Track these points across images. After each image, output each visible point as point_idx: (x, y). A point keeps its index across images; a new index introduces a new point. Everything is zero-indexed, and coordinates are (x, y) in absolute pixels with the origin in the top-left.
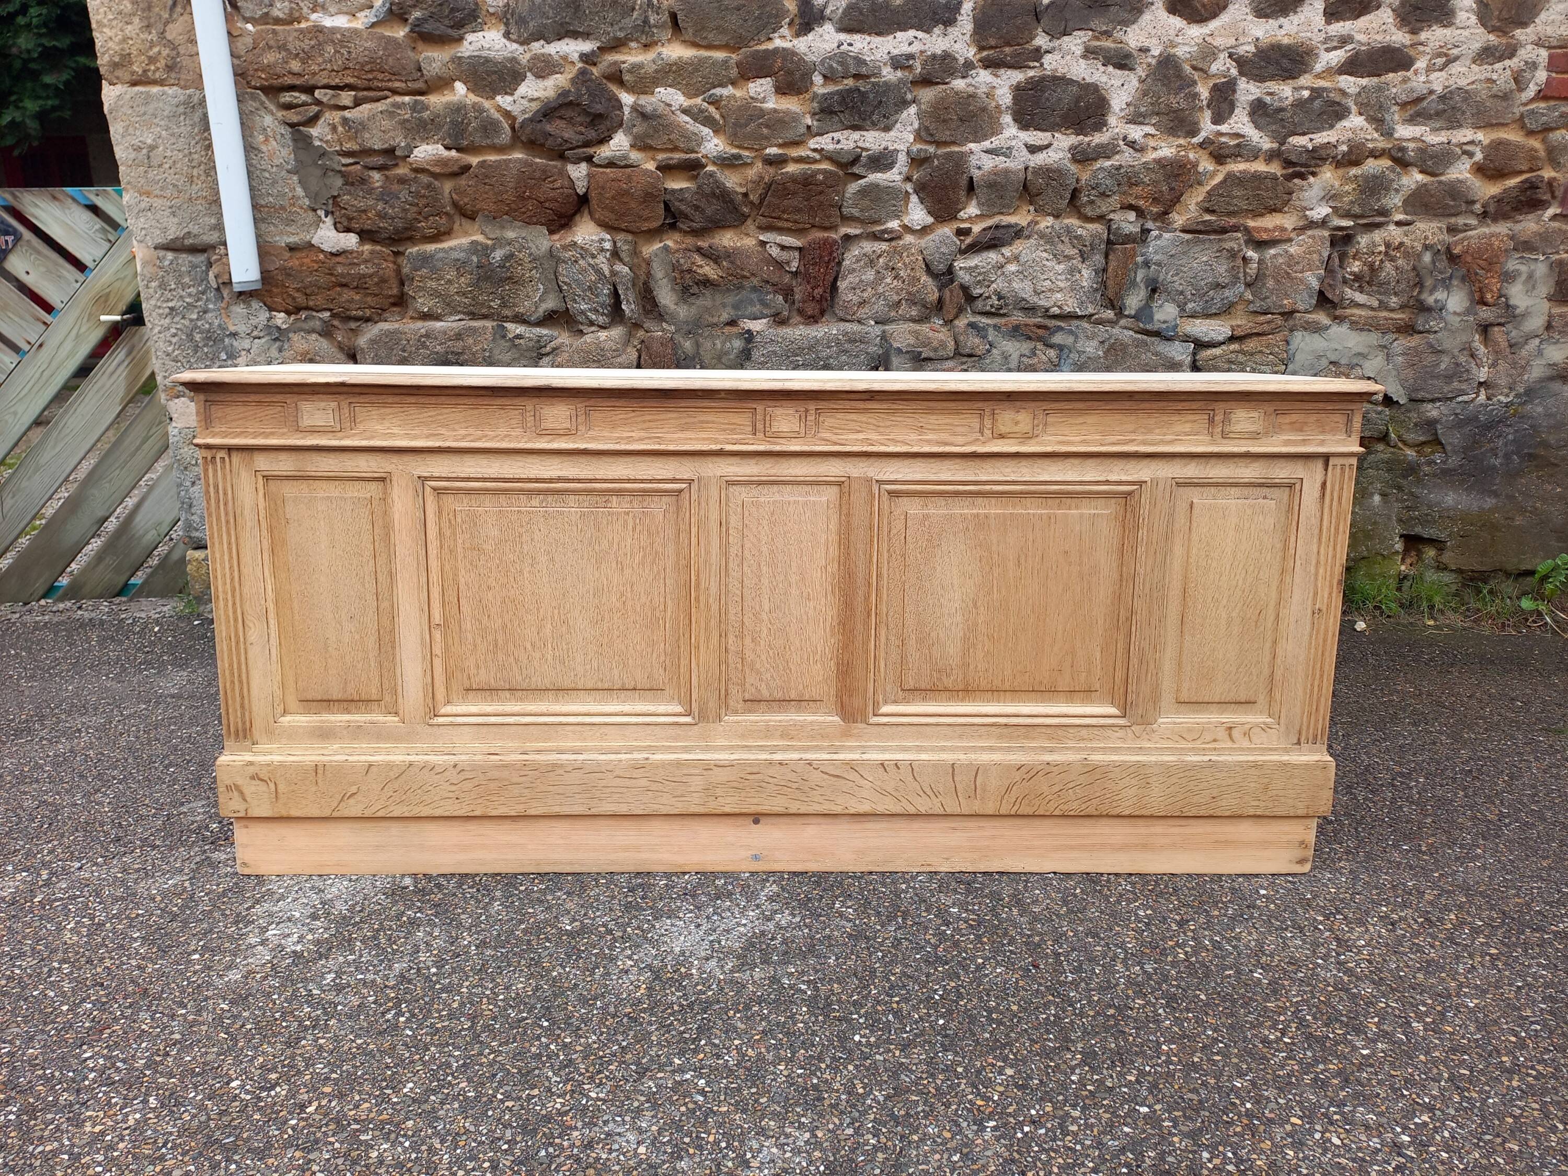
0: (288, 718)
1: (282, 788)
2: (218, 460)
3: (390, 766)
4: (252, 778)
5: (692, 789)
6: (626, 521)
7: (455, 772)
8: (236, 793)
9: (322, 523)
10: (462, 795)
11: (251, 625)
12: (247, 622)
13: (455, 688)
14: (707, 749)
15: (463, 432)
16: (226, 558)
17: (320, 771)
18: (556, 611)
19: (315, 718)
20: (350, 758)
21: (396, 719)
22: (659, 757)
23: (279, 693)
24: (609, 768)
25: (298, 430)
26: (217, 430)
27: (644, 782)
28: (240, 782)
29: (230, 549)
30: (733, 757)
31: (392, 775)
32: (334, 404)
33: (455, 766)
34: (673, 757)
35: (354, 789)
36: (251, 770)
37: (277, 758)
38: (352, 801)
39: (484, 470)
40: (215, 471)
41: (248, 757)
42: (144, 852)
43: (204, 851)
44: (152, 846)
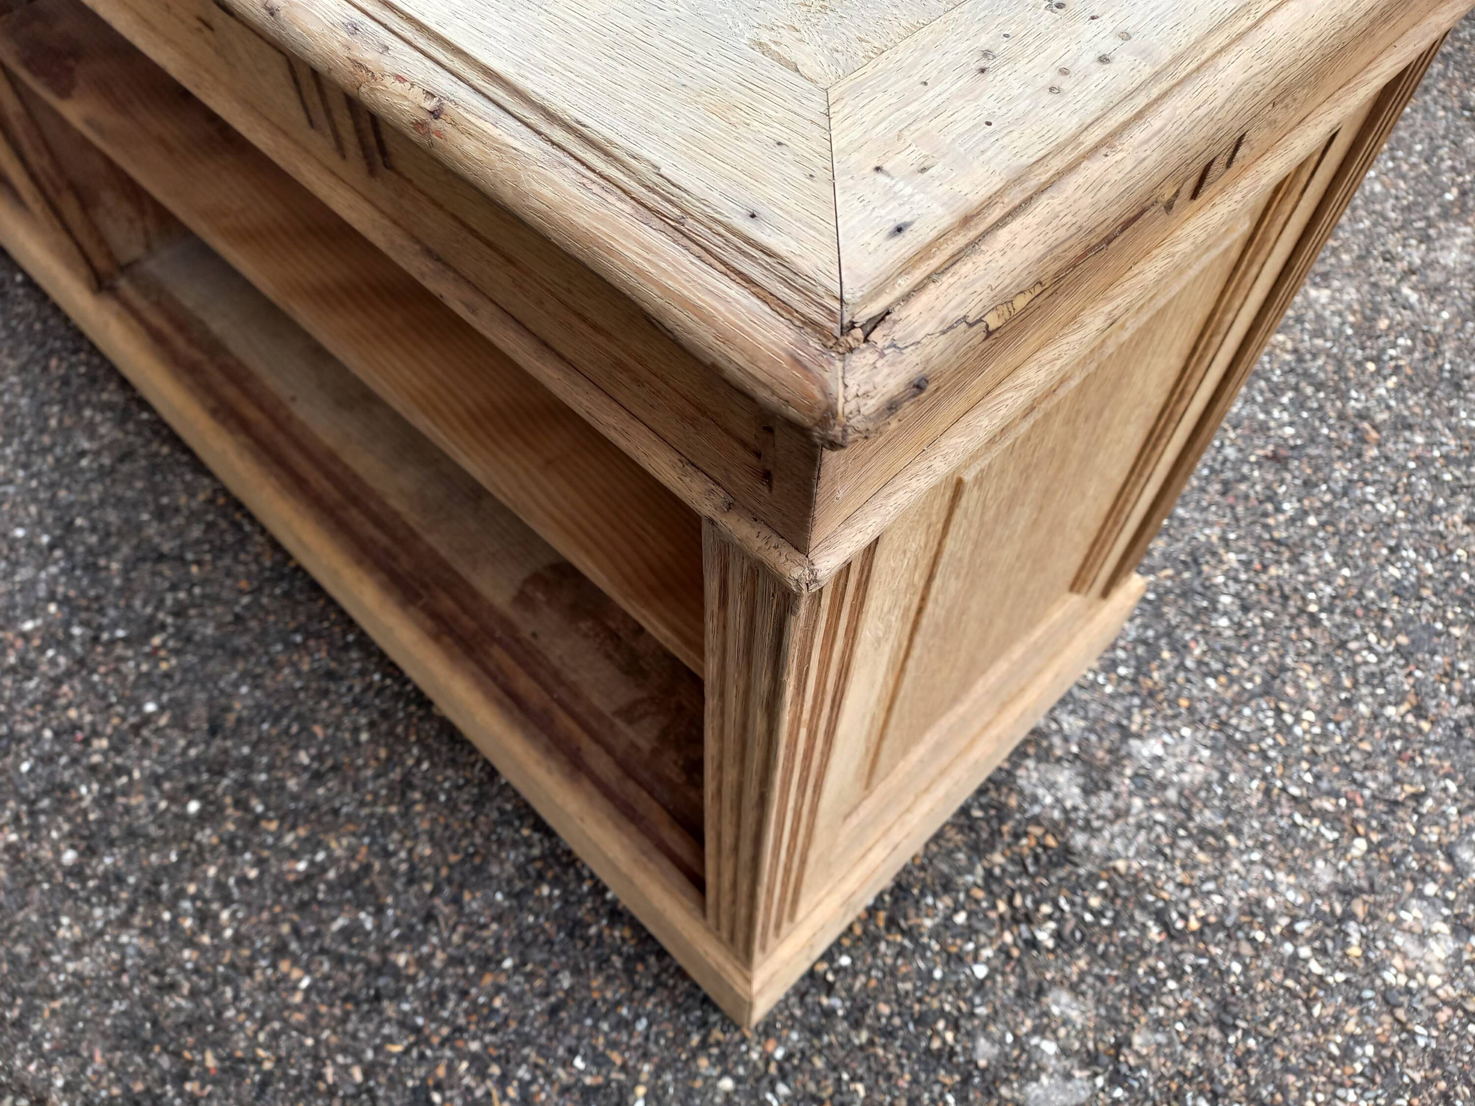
42: (1182, 908)
43: (1087, 827)
44: (1166, 926)
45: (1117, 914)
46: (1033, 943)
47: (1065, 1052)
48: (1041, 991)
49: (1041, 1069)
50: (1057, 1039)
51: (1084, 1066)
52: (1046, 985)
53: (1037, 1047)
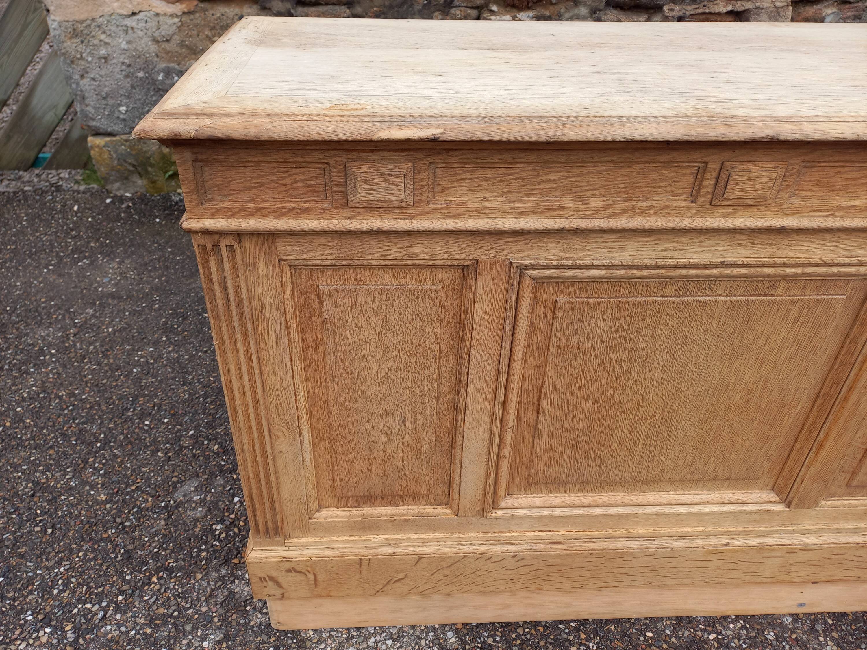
0: (325, 513)
1: (320, 577)
2: (223, 249)
3: (442, 556)
4: (289, 571)
5: (766, 567)
6: (788, 312)
7: (513, 561)
8: (270, 583)
9: (372, 321)
10: (517, 577)
11: (279, 434)
12: (274, 431)
13: (517, 481)
14: (793, 532)
15: (598, 203)
16: (244, 368)
17: (365, 564)
18: (659, 411)
19: (354, 511)
20: (398, 551)
21: (448, 511)
22: (739, 542)
23: (313, 492)
24: (683, 554)
25: (347, 205)
26: (219, 205)
27: (718, 564)
28: (274, 574)
29: (249, 359)
30: (821, 541)
31: (444, 564)
32: (406, 167)
33: (514, 556)
34: (756, 541)
35: (401, 576)
36: (287, 565)
37: (315, 552)
38: (398, 584)
39: (612, 254)
40: (220, 263)
41: (281, 552)
42: (162, 581)
43: (222, 579)
44: (167, 569)
45: (192, 557)
46: (222, 522)
47: (190, 501)
48: (209, 510)
49: (196, 490)
50: (194, 502)
51: (181, 502)
52: (208, 514)
53: (201, 495)
